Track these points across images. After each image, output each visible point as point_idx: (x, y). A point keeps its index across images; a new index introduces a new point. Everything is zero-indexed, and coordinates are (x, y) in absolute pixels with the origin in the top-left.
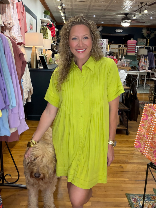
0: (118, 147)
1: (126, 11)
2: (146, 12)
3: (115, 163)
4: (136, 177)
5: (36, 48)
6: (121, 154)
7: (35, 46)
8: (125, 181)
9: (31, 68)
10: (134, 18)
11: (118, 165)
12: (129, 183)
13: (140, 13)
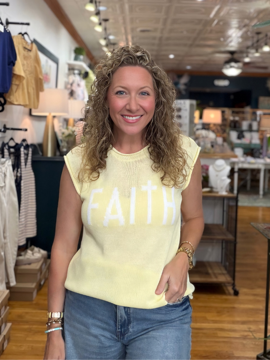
1: (232, 46)
5: (54, 117)
7: (53, 114)
9: (43, 155)
10: (247, 60)
13: (257, 51)
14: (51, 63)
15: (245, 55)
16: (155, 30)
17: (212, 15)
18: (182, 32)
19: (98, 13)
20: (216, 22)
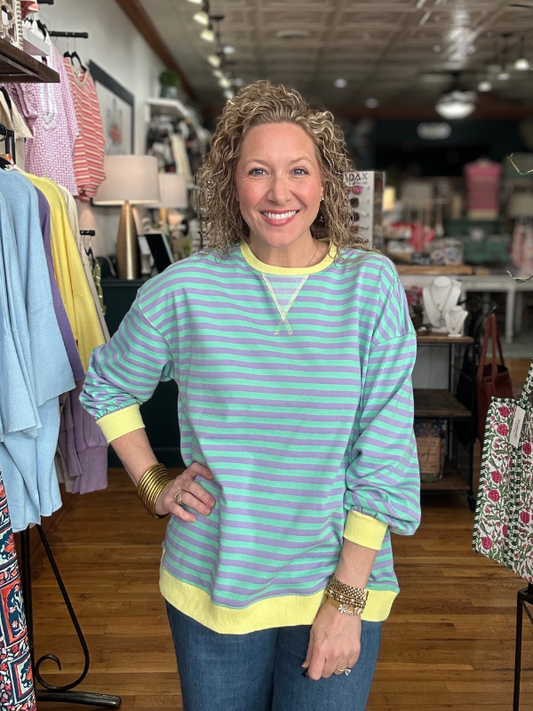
0: (435, 555)
1: (456, 61)
2: (522, 65)
3: (425, 613)
4: (498, 659)
5: (133, 206)
6: (448, 578)
7: (132, 202)
8: (458, 673)
9: (117, 277)
10: (485, 87)
11: (436, 618)
12: (473, 680)
13: (504, 70)
14: (121, 105)
15: (480, 76)
16: (313, 34)
17: (420, 5)
18: (360, 37)
19: (206, 8)
20: (426, 17)
